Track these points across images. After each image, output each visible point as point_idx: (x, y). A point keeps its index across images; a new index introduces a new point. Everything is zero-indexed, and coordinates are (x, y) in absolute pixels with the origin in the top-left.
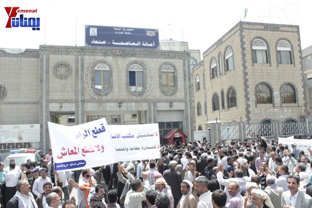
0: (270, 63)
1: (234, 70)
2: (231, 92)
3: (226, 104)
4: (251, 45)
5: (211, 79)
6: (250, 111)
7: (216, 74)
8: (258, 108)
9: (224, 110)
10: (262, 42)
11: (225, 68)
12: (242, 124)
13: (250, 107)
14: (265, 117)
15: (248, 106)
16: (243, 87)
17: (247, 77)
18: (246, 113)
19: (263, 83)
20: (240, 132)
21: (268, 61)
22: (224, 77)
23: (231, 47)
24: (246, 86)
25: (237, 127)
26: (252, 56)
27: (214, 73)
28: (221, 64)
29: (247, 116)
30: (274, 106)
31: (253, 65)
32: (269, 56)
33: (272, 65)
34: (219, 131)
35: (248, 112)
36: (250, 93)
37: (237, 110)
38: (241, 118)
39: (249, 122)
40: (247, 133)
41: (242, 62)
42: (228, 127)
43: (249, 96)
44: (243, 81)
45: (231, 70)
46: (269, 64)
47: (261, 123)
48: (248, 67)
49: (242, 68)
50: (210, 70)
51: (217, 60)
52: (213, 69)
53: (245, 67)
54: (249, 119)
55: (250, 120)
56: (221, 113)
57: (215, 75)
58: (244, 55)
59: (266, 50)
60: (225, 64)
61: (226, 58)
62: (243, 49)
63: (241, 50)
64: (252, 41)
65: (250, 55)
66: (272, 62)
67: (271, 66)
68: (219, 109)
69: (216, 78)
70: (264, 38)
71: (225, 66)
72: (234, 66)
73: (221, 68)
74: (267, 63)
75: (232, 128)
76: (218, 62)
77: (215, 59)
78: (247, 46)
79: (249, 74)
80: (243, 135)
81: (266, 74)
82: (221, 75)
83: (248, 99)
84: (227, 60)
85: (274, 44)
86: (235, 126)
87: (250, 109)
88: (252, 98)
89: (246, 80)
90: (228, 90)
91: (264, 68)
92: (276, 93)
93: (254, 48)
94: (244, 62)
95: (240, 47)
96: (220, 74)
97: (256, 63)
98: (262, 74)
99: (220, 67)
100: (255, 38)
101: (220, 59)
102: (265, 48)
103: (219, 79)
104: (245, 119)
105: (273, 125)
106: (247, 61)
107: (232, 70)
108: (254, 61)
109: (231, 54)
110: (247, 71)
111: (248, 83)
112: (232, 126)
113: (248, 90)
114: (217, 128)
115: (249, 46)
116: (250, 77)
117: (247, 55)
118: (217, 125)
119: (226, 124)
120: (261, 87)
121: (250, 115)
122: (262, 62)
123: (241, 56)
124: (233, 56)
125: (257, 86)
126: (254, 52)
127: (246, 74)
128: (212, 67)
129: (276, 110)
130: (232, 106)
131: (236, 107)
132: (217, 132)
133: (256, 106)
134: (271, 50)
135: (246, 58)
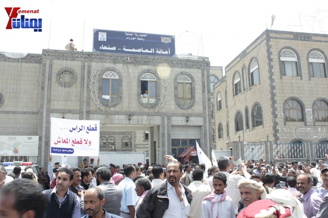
0: (301, 76)
1: (260, 84)
2: (256, 108)
3: (250, 123)
4: (279, 56)
5: (234, 96)
6: (278, 130)
7: (240, 90)
8: (287, 126)
9: (248, 130)
10: (291, 53)
11: (250, 83)
12: (269, 144)
13: (277, 125)
14: (295, 137)
15: (276, 124)
16: (270, 103)
17: (275, 91)
18: (273, 132)
19: (293, 99)
20: (267, 153)
21: (299, 74)
22: (249, 92)
23: (256, 58)
24: (274, 102)
25: (263, 147)
26: (280, 68)
27: (237, 89)
28: (245, 78)
29: (275, 135)
30: (306, 125)
31: (281, 78)
32: (300, 68)
33: (303, 78)
34: (242, 150)
35: (276, 131)
36: (278, 109)
37: (263, 129)
38: (268, 136)
39: (276, 141)
40: (274, 154)
41: (268, 75)
42: (253, 147)
43: (277, 113)
44: (270, 96)
45: (256, 85)
46: (299, 77)
47: (290, 143)
48: (276, 81)
49: (269, 81)
50: (233, 86)
51: (241, 74)
52: (236, 85)
53: (272, 80)
54: (277, 139)
55: (279, 140)
56: (245, 134)
57: (239, 92)
58: (271, 67)
59: (296, 62)
60: (249, 78)
61: (251, 72)
62: (270, 60)
63: (267, 61)
64: (280, 51)
65: (278, 67)
66: (303, 75)
67: (301, 79)
68: (242, 129)
69: (239, 94)
70: (294, 48)
71: (249, 80)
72: (260, 79)
73: (245, 83)
74: (298, 76)
75: (257, 148)
76: (241, 76)
77: (239, 73)
78: (274, 56)
79: (276, 88)
80: (269, 157)
81: (296, 88)
82: (246, 91)
83: (275, 116)
84: (252, 73)
85: (306, 56)
86: (261, 145)
87: (278, 127)
88: (280, 114)
89: (273, 95)
90: (253, 107)
91: (294, 81)
92: (308, 110)
93: (282, 59)
94: (271, 74)
95: (266, 58)
96: (244, 90)
97: (285, 75)
98: (292, 89)
99: (243, 81)
100: (284, 48)
101: (245, 72)
102: (295, 59)
103: (243, 95)
104: (272, 139)
105: (304, 146)
106: (275, 74)
107: (258, 84)
108: (283, 73)
109: (257, 67)
110: (274, 84)
111: (275, 98)
112: (258, 145)
113: (276, 105)
114: (240, 148)
115: (277, 57)
116: (278, 91)
117: (274, 67)
118: (240, 144)
119: (251, 144)
120: (290, 103)
121: (278, 134)
122: (291, 75)
123: (268, 68)
124: (258, 68)
125: (286, 102)
126: (282, 64)
127: (273, 88)
128: (236, 82)
129: (308, 129)
130: (257, 126)
131: (262, 126)
132: (240, 152)
133: (285, 124)
134: (302, 62)
135: (273, 70)
